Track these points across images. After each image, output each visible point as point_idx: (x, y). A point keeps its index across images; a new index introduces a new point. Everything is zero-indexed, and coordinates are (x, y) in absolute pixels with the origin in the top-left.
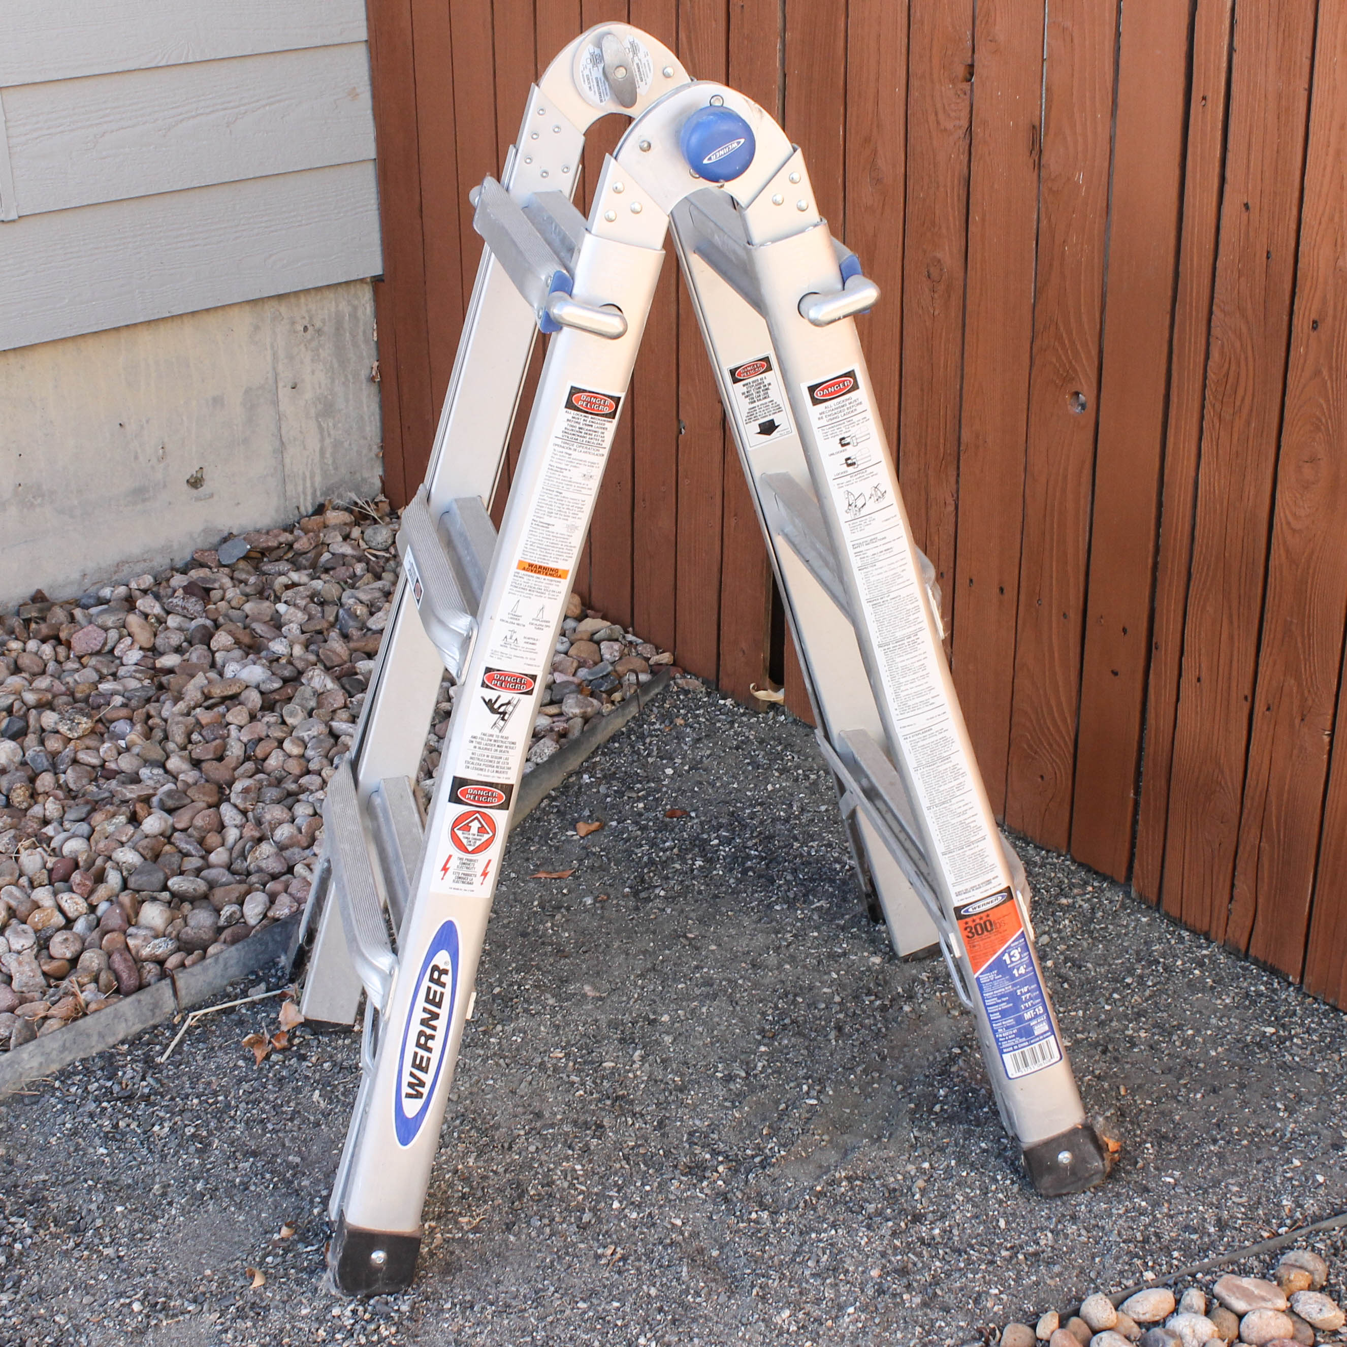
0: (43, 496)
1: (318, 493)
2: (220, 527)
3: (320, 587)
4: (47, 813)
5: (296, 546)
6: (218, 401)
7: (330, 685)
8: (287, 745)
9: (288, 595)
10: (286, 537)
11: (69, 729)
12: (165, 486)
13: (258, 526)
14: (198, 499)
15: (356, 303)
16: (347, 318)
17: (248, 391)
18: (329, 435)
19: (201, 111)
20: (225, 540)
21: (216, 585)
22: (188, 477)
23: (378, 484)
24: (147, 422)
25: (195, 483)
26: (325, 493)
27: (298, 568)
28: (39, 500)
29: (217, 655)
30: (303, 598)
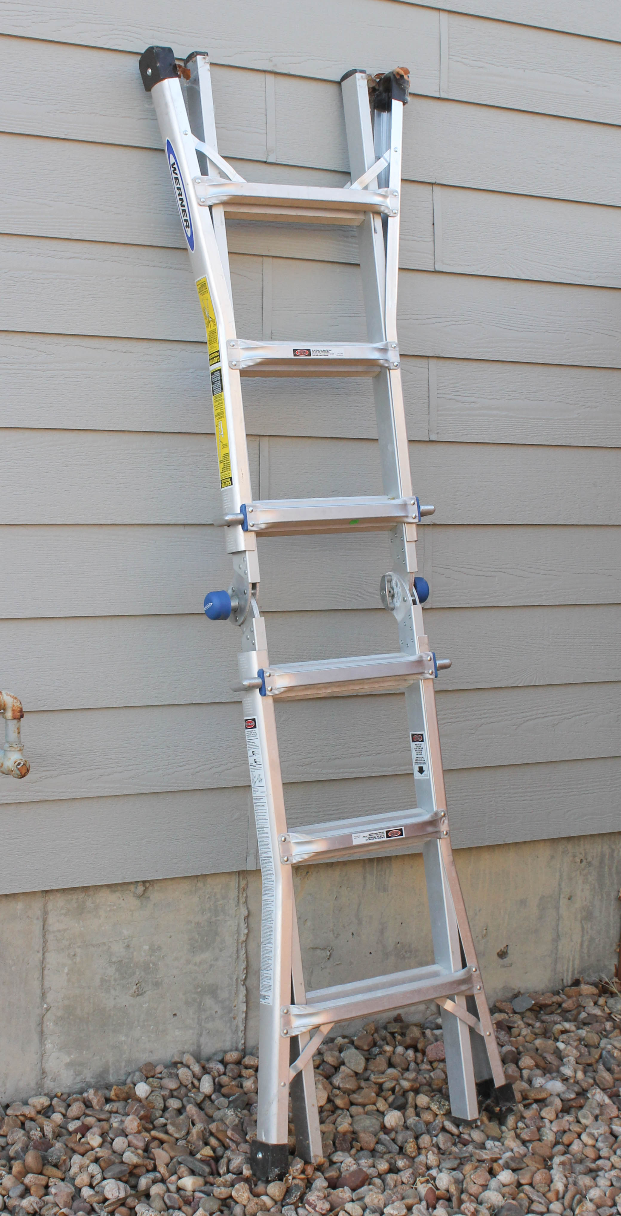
0: (411, 952)
1: (576, 972)
2: (514, 987)
3: (584, 1035)
4: (429, 1162)
5: (564, 1005)
6: (523, 903)
7: (607, 1100)
8: (584, 1137)
9: (564, 1037)
10: (556, 998)
11: (438, 1108)
12: (484, 955)
13: (537, 989)
14: (503, 966)
15: (613, 847)
16: (607, 856)
17: (542, 898)
18: (587, 932)
19: (539, 716)
20: (516, 996)
21: (516, 1025)
22: (498, 950)
23: (613, 970)
24: (480, 911)
25: (502, 955)
26: (580, 973)
27: (567, 1020)
28: (408, 955)
29: (524, 1072)
30: (574, 1041)
